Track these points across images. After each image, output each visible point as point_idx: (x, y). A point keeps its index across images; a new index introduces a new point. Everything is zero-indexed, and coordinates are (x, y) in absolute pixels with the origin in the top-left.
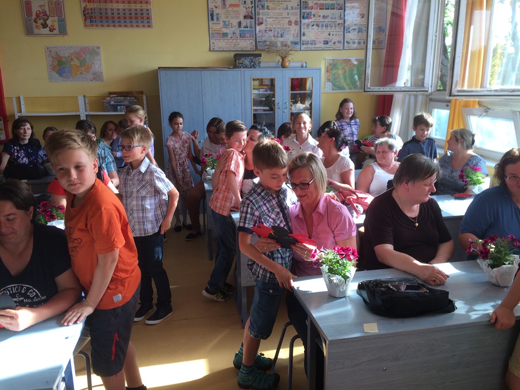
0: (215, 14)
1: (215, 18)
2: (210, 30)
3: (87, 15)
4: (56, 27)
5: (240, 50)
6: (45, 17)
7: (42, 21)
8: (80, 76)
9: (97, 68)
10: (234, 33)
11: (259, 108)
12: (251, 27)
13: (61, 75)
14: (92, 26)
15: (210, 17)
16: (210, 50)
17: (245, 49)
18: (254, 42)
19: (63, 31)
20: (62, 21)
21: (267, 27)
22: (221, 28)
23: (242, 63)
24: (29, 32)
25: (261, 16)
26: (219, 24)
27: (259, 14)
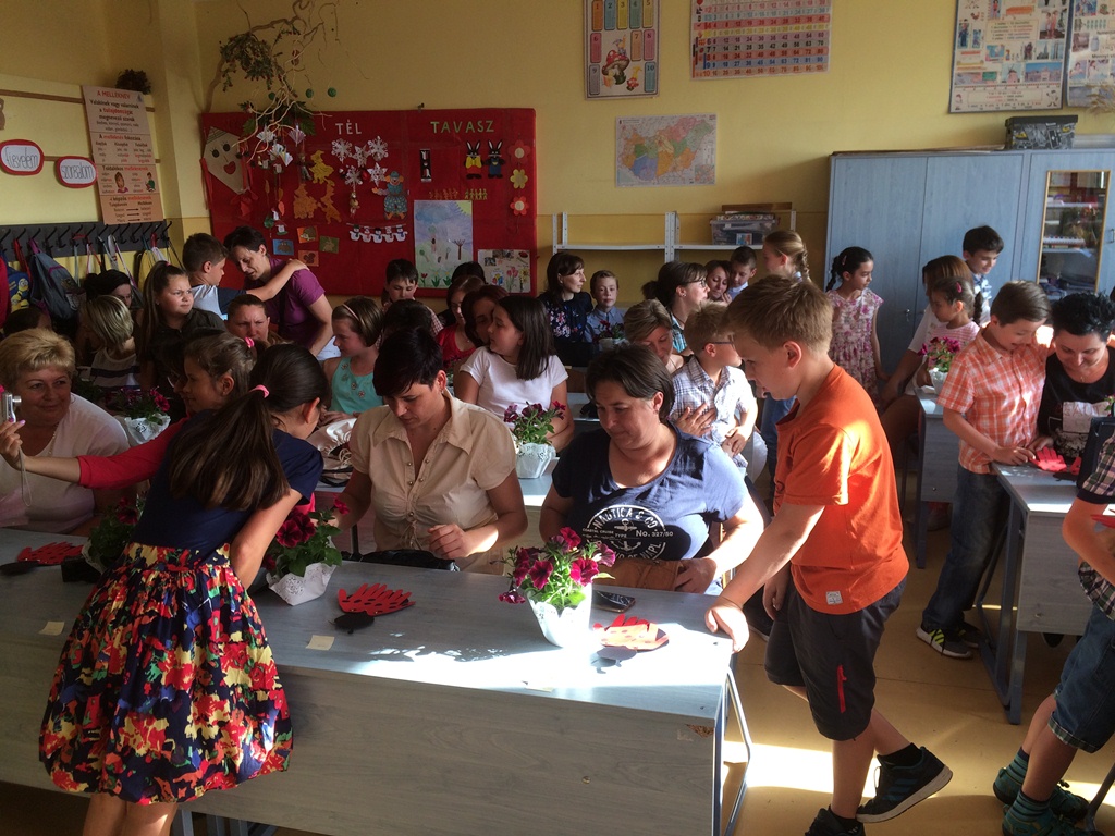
0: (970, 31)
1: (970, 40)
2: (956, 67)
3: (699, 54)
4: (641, 81)
5: (1023, 108)
6: (624, 63)
7: (616, 71)
8: (671, 174)
9: (705, 157)
10: (1011, 71)
11: (1059, 240)
12: (1056, 56)
13: (636, 174)
14: (707, 74)
15: (958, 39)
16: (949, 112)
17: (1034, 107)
18: (1059, 91)
19: (651, 88)
20: (653, 68)
21: (1098, 53)
22: (982, 62)
23: (1026, 139)
24: (592, 92)
25: (1083, 30)
26: (978, 53)
27: (1079, 25)
